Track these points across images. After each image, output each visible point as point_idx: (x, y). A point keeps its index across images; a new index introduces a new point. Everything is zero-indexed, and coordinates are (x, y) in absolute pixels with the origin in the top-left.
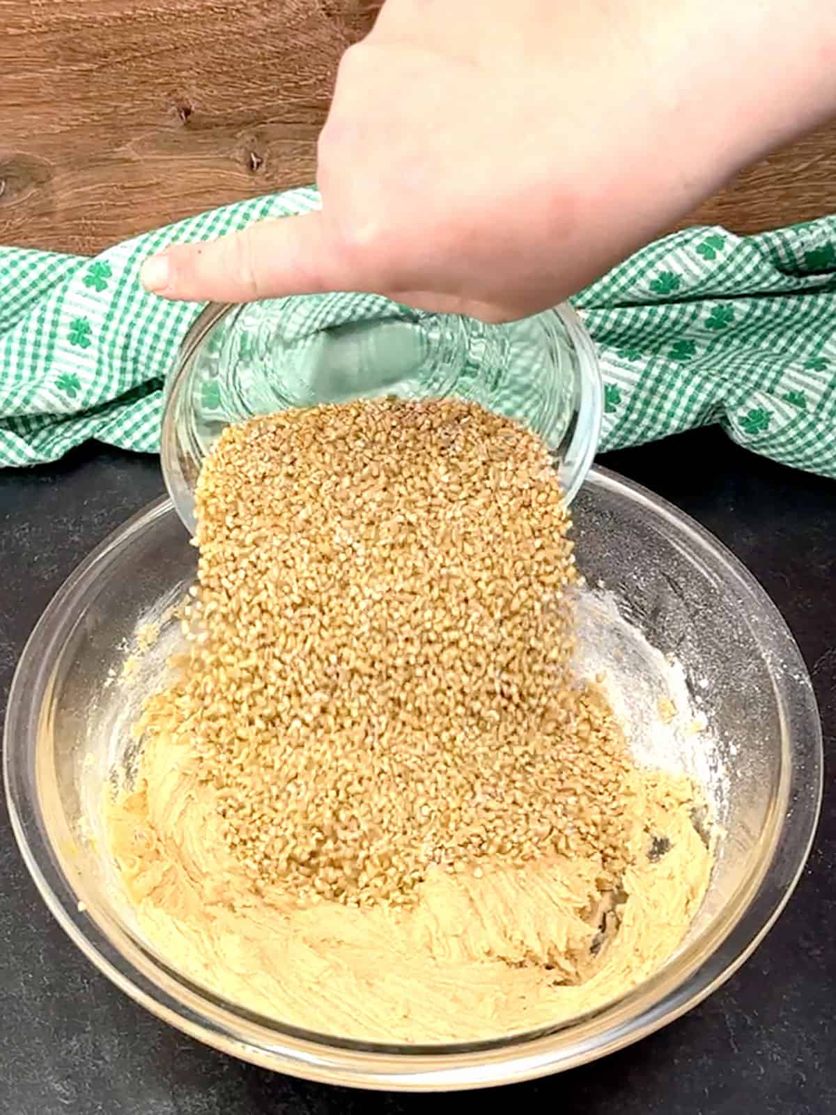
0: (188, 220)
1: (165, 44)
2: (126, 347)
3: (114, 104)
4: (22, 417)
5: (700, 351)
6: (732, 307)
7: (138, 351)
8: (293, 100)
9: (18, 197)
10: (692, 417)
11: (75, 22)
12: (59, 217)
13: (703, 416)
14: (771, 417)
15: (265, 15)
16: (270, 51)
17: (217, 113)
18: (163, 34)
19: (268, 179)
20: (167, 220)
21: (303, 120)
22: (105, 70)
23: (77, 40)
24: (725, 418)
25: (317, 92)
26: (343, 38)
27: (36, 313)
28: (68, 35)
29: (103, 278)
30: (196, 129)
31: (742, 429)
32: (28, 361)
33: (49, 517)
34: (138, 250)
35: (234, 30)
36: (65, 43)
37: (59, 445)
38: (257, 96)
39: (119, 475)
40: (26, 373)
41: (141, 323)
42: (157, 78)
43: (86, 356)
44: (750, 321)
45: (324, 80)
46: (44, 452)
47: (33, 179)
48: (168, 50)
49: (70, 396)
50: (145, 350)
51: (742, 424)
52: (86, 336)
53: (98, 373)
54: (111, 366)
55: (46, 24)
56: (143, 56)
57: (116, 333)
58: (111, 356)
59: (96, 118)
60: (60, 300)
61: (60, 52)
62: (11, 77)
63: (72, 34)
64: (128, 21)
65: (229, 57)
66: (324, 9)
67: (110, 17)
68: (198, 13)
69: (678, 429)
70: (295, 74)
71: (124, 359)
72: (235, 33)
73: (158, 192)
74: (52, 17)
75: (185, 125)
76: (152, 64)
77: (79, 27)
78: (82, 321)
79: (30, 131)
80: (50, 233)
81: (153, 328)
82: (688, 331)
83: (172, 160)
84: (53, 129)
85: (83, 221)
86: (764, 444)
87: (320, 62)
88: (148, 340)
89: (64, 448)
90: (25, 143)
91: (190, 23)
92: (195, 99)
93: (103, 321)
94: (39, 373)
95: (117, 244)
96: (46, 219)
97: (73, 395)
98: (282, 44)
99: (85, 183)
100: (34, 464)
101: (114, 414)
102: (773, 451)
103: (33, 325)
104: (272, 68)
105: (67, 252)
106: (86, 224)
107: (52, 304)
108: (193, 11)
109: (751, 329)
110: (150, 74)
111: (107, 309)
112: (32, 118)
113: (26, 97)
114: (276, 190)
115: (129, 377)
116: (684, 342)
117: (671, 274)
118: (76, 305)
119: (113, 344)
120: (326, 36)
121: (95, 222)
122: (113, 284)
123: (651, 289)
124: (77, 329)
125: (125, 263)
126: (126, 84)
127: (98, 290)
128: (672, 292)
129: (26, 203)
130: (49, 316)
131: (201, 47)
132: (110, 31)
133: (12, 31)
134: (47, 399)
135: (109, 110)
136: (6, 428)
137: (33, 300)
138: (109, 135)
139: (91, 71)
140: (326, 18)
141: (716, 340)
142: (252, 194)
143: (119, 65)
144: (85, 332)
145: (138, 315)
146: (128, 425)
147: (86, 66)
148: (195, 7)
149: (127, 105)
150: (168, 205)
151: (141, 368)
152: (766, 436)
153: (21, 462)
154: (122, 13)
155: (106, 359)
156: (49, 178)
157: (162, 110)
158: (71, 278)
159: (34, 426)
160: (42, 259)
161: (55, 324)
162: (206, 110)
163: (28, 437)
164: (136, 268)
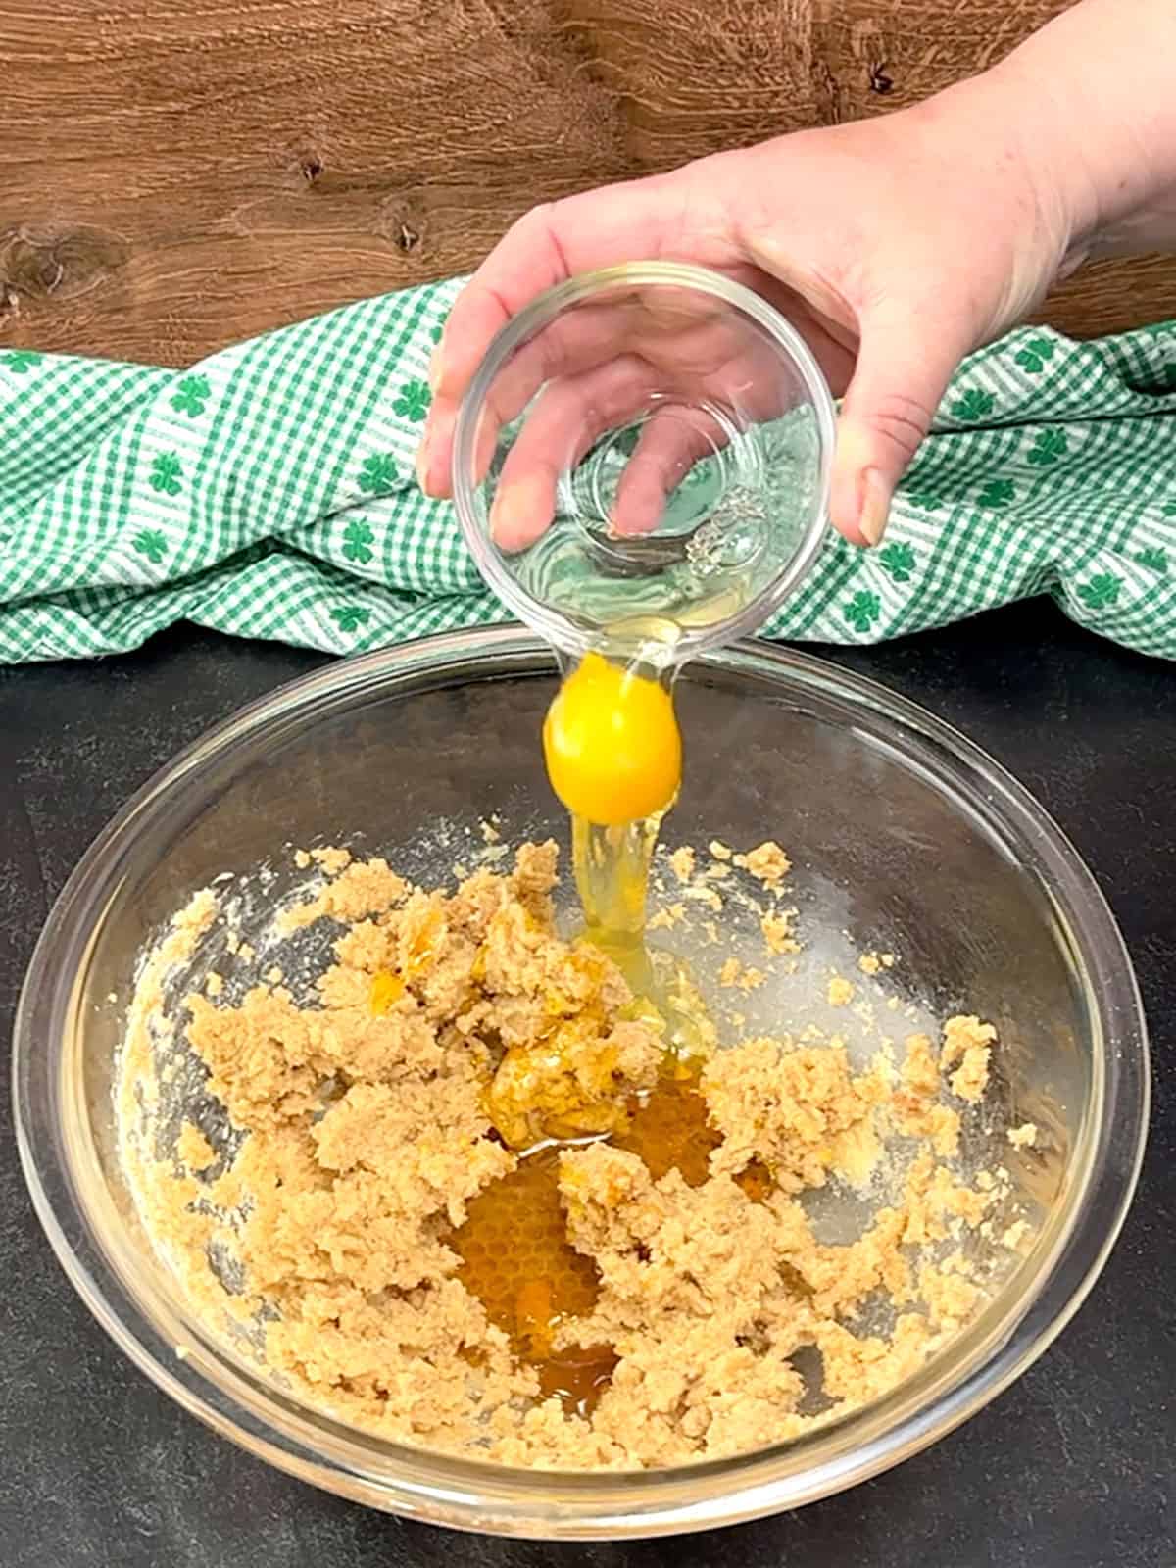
0: (316, 318)
1: (284, 76)
2: (230, 493)
3: (213, 158)
4: (86, 589)
5: (1021, 495)
6: (1064, 434)
7: (246, 499)
8: (460, 153)
9: (82, 287)
10: (1014, 585)
11: (158, 45)
12: (137, 314)
13: (1029, 583)
14: (1121, 585)
15: (421, 36)
16: (429, 85)
17: (356, 170)
18: (281, 61)
19: (425, 262)
20: (288, 317)
21: (475, 180)
22: (201, 111)
23: (162, 71)
24: (1058, 586)
25: (493, 142)
26: (529, 68)
27: (106, 447)
28: (150, 63)
29: (199, 399)
30: (327, 193)
31: (1081, 601)
32: (95, 513)
33: (124, 727)
34: (247, 360)
35: (379, 55)
36: (146, 74)
37: (139, 628)
38: (411, 146)
39: (221, 670)
40: (92, 529)
41: (250, 460)
42: (272, 123)
43: (175, 506)
44: (1090, 452)
45: (503, 125)
46: (118, 638)
47: (102, 262)
48: (288, 84)
49: (154, 561)
50: (256, 498)
51: (1081, 596)
52: (175, 478)
53: (192, 529)
54: (209, 519)
55: (120, 48)
56: (253, 92)
57: (217, 474)
58: (209, 506)
59: (188, 177)
60: (139, 428)
61: (138, 85)
62: (72, 121)
63: (156, 62)
64: (233, 44)
65: (372, 93)
66: (502, 27)
67: (208, 38)
68: (329, 32)
69: (996, 601)
70: (463, 117)
71: (227, 510)
72: (380, 60)
73: (274, 280)
74: (128, 38)
75: (311, 187)
76: (266, 103)
77: (165, 52)
78: (169, 458)
79: (97, 195)
80: (126, 335)
81: (267, 468)
82: (1004, 468)
83: (293, 235)
84: (130, 193)
85: (171, 320)
86: (1110, 622)
87: (497, 100)
88: (261, 483)
89: (144, 632)
90: (90, 212)
91: (318, 47)
92: (325, 151)
93: (198, 458)
94: (110, 530)
95: (216, 351)
96: (120, 316)
97: (156, 559)
98: (444, 75)
99: (176, 267)
100: (103, 654)
101: (214, 586)
102: (1122, 632)
103: (102, 463)
104: (433, 109)
105: (147, 363)
106: (176, 324)
107: (128, 435)
108: (323, 31)
109: (1092, 463)
110: (264, 117)
111: (204, 442)
112: (101, 178)
113: (90, 148)
114: (437, 277)
115: (234, 536)
116: (998, 483)
117: (981, 393)
118: (162, 436)
119: (212, 489)
120: (504, 64)
121: (187, 321)
122: (212, 407)
123: (953, 413)
124: (162, 469)
125: (228, 379)
126: (231, 131)
127: (191, 415)
128: (982, 418)
129: (91, 295)
130: (124, 451)
131: (334, 79)
132: (207, 57)
133: (72, 57)
134: (121, 565)
135: (207, 166)
136: (64, 606)
137: (102, 428)
138: (206, 202)
139: (182, 112)
140: (505, 39)
141: (1043, 480)
142: (405, 283)
143: (220, 105)
144: (174, 473)
145: (246, 450)
146: (233, 601)
147: (174, 106)
148: (325, 25)
149: (232, 159)
150: (288, 298)
151: (251, 523)
152: (1114, 611)
153: (86, 652)
154: (223, 31)
155: (202, 510)
156: (124, 260)
157: (280, 166)
158: (154, 399)
159: (104, 602)
160: (114, 373)
161: (132, 461)
162: (339, 166)
163: (94, 618)
164: (244, 385)
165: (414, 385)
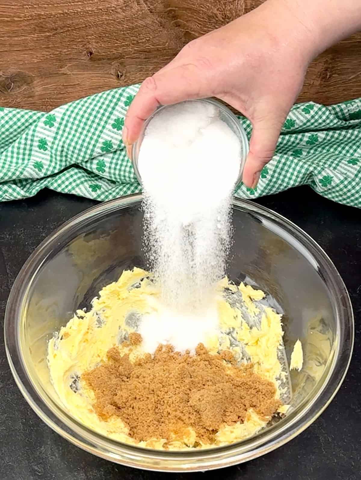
0: (89, 97)
2: (62, 151)
3: (60, 50)
5: (304, 153)
6: (317, 135)
7: (67, 153)
8: (136, 48)
9: (19, 90)
12: (36, 98)
14: (332, 179)
17: (104, 54)
19: (125, 82)
20: (80, 97)
25: (146, 45)
27: (24, 136)
29: (52, 122)
30: (95, 61)
32: (21, 156)
34: (67, 110)
38: (121, 47)
40: (20, 161)
41: (68, 141)
42: (78, 39)
43: (46, 154)
44: (325, 141)
46: (29, 193)
47: (25, 82)
49: (39, 171)
50: (70, 153)
51: (320, 182)
52: (45, 146)
53: (51, 161)
54: (56, 159)
57: (58, 145)
58: (56, 155)
59: (52, 56)
60: (34, 130)
65: (109, 30)
71: (61, 156)
73: (78, 87)
75: (90, 59)
76: (76, 33)
78: (44, 140)
79: (24, 61)
80: (32, 105)
81: (73, 144)
83: (84, 74)
84: (34, 61)
86: (330, 191)
88: (71, 148)
90: (22, 67)
92: (94, 48)
93: (52, 140)
94: (26, 161)
96: (31, 99)
99: (47, 84)
100: (24, 198)
102: (334, 195)
103: (23, 141)
106: (48, 101)
107: (31, 132)
109: (326, 144)
110: (75, 38)
111: (54, 135)
112: (25, 56)
114: (127, 85)
115: (64, 164)
116: (297, 150)
117: (291, 120)
118: (41, 133)
121: (51, 100)
122: (56, 125)
124: (41, 143)
125: (61, 116)
126: (65, 42)
127: (50, 127)
128: (292, 128)
129: (22, 92)
130: (29, 137)
134: (30, 172)
135: (58, 53)
136: (12, 184)
137: (23, 130)
138: (58, 64)
141: (311, 149)
142: (116, 87)
145: (67, 138)
146: (59, 182)
149: (65, 51)
150: (83, 93)
151: (69, 160)
152: (330, 187)
153: (19, 197)
155: (53, 156)
156: (32, 81)
157: (80, 53)
158: (38, 122)
159: (24, 183)
160: (27, 113)
161: (32, 140)
162: (98, 52)
164: (66, 118)
165: (119, 119)
